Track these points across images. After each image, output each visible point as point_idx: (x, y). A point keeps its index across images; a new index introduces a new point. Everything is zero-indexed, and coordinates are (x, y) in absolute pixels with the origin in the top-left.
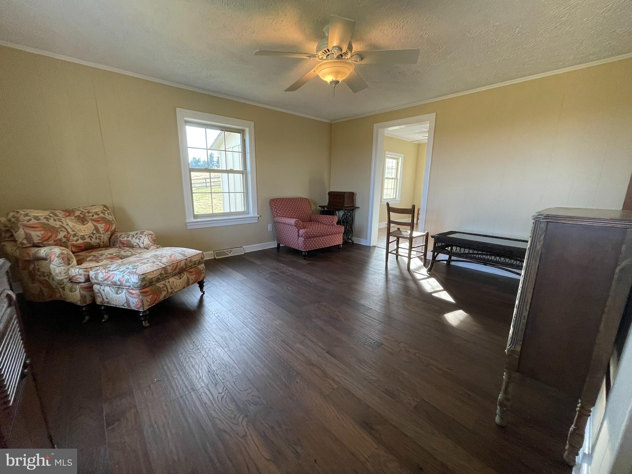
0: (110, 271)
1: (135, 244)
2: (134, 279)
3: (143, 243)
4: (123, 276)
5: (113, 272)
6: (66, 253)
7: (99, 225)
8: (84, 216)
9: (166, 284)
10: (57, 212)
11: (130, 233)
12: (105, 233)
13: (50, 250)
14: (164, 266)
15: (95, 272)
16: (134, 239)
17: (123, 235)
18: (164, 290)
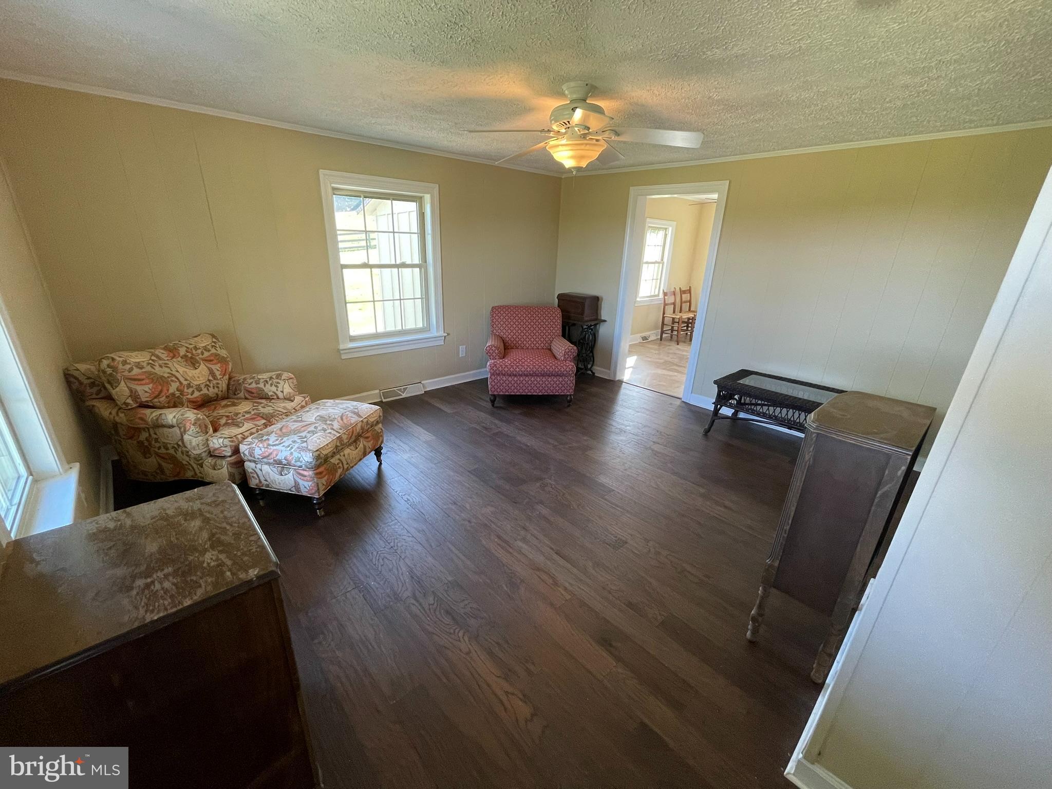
0: (269, 445)
1: (270, 394)
2: (308, 458)
3: (282, 392)
4: (291, 454)
5: (275, 448)
6: (201, 417)
7: (213, 367)
8: (192, 354)
9: (341, 458)
10: (157, 352)
11: (259, 377)
12: (222, 378)
13: (182, 415)
14: (338, 435)
15: (249, 447)
16: (268, 386)
17: (248, 380)
18: (339, 467)
